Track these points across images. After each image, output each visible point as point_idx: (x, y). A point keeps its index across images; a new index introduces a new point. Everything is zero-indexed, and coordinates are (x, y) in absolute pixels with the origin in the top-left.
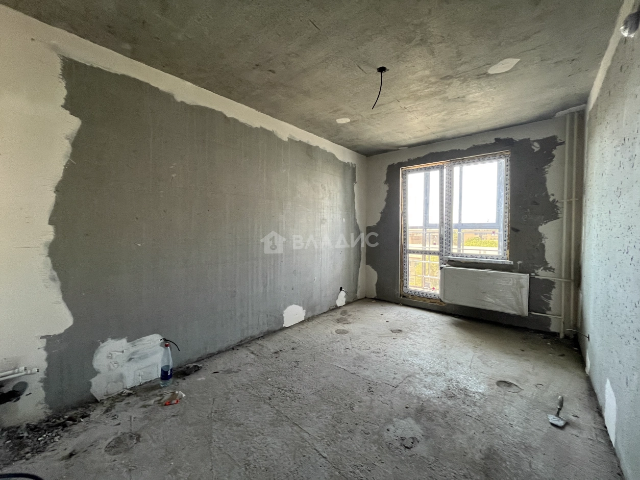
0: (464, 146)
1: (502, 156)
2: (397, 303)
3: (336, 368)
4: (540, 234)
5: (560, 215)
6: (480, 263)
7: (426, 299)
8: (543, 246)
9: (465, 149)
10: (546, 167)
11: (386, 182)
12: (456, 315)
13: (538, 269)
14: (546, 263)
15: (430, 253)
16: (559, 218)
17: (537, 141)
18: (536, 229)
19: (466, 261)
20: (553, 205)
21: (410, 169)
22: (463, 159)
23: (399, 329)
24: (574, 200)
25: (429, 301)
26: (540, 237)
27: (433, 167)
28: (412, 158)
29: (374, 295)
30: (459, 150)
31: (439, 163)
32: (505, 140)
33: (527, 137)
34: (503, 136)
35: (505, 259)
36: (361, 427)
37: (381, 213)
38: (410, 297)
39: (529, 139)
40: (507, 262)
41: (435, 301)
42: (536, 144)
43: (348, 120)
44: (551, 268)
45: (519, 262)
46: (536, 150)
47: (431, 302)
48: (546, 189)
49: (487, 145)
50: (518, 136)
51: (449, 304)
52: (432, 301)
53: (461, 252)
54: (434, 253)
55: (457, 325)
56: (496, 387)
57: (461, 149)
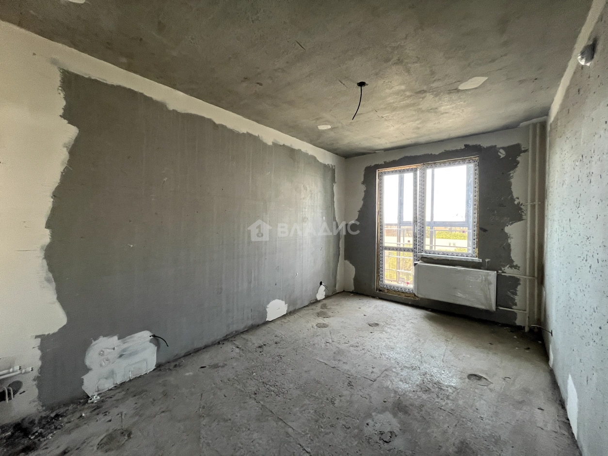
0: (437, 151)
1: (471, 161)
2: (374, 296)
3: (318, 362)
4: (506, 234)
5: (524, 217)
6: (451, 260)
7: (401, 293)
8: (509, 245)
9: (437, 154)
10: (511, 172)
11: (363, 183)
12: (429, 309)
13: (504, 266)
14: (512, 261)
15: (405, 250)
16: (523, 220)
17: (503, 148)
18: (503, 230)
19: (438, 258)
20: (518, 208)
21: (386, 171)
22: (435, 163)
23: (376, 322)
24: (537, 203)
25: (404, 295)
26: (506, 237)
27: (408, 170)
28: (388, 161)
29: (352, 288)
30: (431, 154)
31: (413, 166)
32: (473, 146)
33: (494, 145)
34: (471, 143)
35: (474, 257)
36: (342, 422)
37: (359, 211)
38: (386, 291)
39: (496, 146)
40: (476, 259)
41: (409, 295)
42: (501, 151)
43: (329, 127)
44: (516, 266)
45: (487, 260)
46: (502, 156)
47: (405, 296)
48: (511, 193)
49: (457, 151)
50: (485, 143)
51: (422, 299)
52: (407, 295)
53: (433, 249)
54: (408, 250)
55: (430, 318)
56: (467, 380)
57: (433, 154)
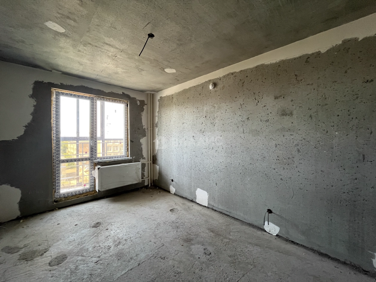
1: (123, 102)
4: (141, 143)
7: (79, 196)
8: (142, 149)
10: (142, 113)
11: (32, 96)
13: (140, 159)
14: (143, 156)
15: (82, 160)
16: (146, 136)
17: (139, 101)
18: (139, 141)
19: (109, 161)
20: (144, 130)
22: (103, 97)
24: (152, 129)
26: (140, 144)
32: (126, 94)
33: (135, 97)
34: (126, 92)
35: (126, 157)
37: (26, 127)
40: (129, 157)
44: (144, 158)
45: (134, 158)
46: (139, 104)
47: (84, 196)
48: (142, 123)
49: (118, 94)
50: (132, 95)
54: (86, 159)
